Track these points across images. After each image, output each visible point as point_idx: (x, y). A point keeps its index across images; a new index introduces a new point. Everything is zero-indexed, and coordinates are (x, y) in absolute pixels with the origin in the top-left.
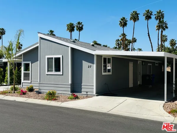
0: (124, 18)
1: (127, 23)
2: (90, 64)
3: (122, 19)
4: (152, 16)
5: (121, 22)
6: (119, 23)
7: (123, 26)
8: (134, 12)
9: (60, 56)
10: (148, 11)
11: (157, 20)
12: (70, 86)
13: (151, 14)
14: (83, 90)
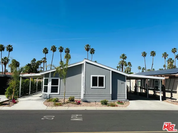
0: (46, 48)
1: (48, 51)
2: (123, 82)
3: (45, 49)
4: (63, 51)
5: (44, 50)
6: (43, 51)
7: (46, 53)
8: (53, 46)
9: (104, 76)
10: (61, 47)
11: (66, 53)
12: (111, 96)
13: (63, 49)
14: (118, 98)
